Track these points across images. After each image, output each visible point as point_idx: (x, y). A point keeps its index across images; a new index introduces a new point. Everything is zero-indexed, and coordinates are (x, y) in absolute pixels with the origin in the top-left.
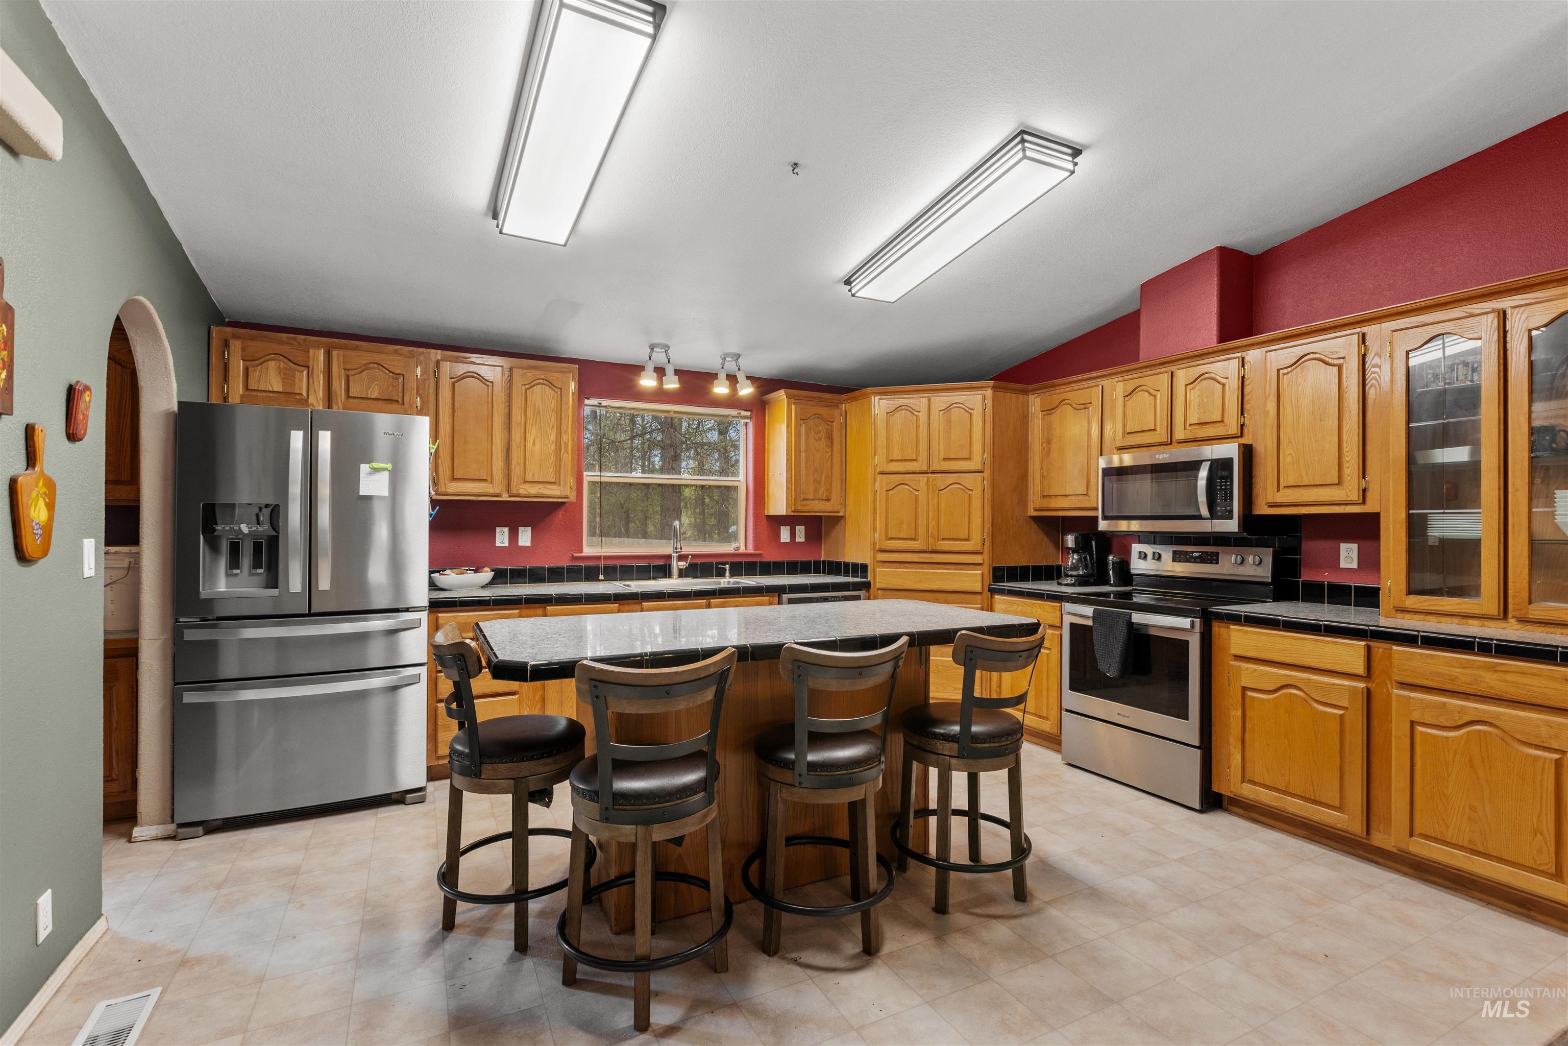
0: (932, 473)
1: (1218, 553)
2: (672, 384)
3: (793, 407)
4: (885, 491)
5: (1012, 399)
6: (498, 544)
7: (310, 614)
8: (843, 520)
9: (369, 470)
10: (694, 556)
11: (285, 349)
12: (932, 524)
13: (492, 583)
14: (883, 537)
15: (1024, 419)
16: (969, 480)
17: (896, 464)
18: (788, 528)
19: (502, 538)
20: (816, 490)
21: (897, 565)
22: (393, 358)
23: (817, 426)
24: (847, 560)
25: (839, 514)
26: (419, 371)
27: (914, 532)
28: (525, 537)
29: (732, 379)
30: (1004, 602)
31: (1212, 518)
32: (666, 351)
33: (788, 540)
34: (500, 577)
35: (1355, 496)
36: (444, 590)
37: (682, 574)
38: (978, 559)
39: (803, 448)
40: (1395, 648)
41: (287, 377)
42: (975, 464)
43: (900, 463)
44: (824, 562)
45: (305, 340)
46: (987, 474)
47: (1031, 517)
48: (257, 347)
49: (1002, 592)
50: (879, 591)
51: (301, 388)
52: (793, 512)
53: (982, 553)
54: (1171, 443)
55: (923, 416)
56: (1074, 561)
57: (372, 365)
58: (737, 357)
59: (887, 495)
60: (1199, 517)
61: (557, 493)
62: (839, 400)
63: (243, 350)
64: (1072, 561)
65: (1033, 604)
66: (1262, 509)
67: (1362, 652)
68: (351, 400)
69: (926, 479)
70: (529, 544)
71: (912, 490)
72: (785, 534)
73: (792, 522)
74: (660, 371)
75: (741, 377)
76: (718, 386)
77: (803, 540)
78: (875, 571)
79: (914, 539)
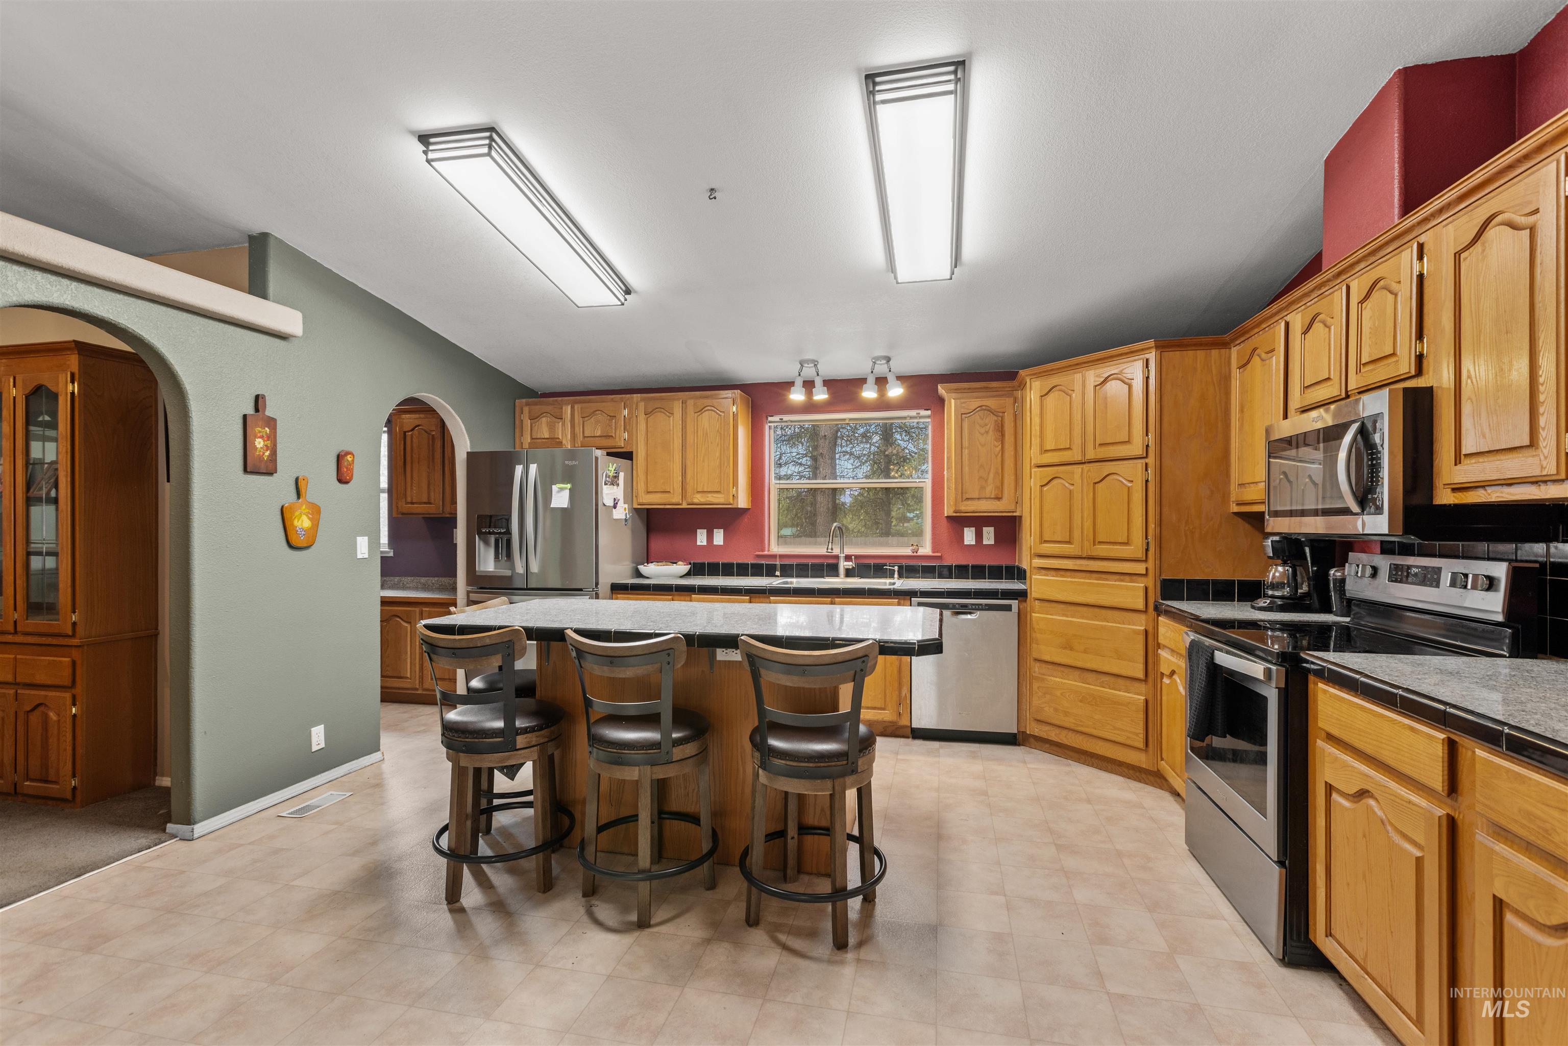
0: (1088, 462)
1: (1440, 569)
2: (821, 396)
3: (953, 401)
4: (1038, 487)
6: (699, 543)
7: (527, 589)
9: (557, 489)
10: (857, 557)
11: (549, 408)
12: (1088, 524)
13: (688, 574)
14: (1038, 540)
16: (1131, 469)
17: (1049, 454)
18: (973, 529)
19: (701, 538)
20: (983, 488)
22: (607, 404)
23: (983, 419)
25: (1015, 514)
26: (626, 412)
27: (1068, 534)
28: (719, 538)
29: (881, 382)
31: (1361, 513)
32: (815, 365)
33: (973, 543)
34: (697, 570)
36: (648, 578)
37: (849, 573)
38: (1140, 568)
39: (966, 443)
41: (552, 428)
42: (1137, 448)
43: (1055, 453)
45: (562, 400)
46: (1151, 460)
47: (1233, 513)
48: (537, 409)
49: (1170, 613)
50: (1036, 601)
51: (558, 435)
53: (1146, 561)
54: (1347, 397)
55: (1077, 396)
56: (1277, 574)
57: (597, 412)
58: (888, 359)
59: (1041, 491)
60: (1346, 511)
61: (722, 500)
62: (1014, 387)
63: (529, 412)
64: (1274, 574)
66: (1444, 497)
67: (1439, 750)
68: (586, 439)
69: (1080, 470)
70: (722, 543)
71: (1067, 485)
72: (969, 536)
73: (978, 522)
74: (809, 385)
75: (891, 378)
76: (866, 390)
77: (992, 542)
78: (1031, 578)
79: (1069, 542)
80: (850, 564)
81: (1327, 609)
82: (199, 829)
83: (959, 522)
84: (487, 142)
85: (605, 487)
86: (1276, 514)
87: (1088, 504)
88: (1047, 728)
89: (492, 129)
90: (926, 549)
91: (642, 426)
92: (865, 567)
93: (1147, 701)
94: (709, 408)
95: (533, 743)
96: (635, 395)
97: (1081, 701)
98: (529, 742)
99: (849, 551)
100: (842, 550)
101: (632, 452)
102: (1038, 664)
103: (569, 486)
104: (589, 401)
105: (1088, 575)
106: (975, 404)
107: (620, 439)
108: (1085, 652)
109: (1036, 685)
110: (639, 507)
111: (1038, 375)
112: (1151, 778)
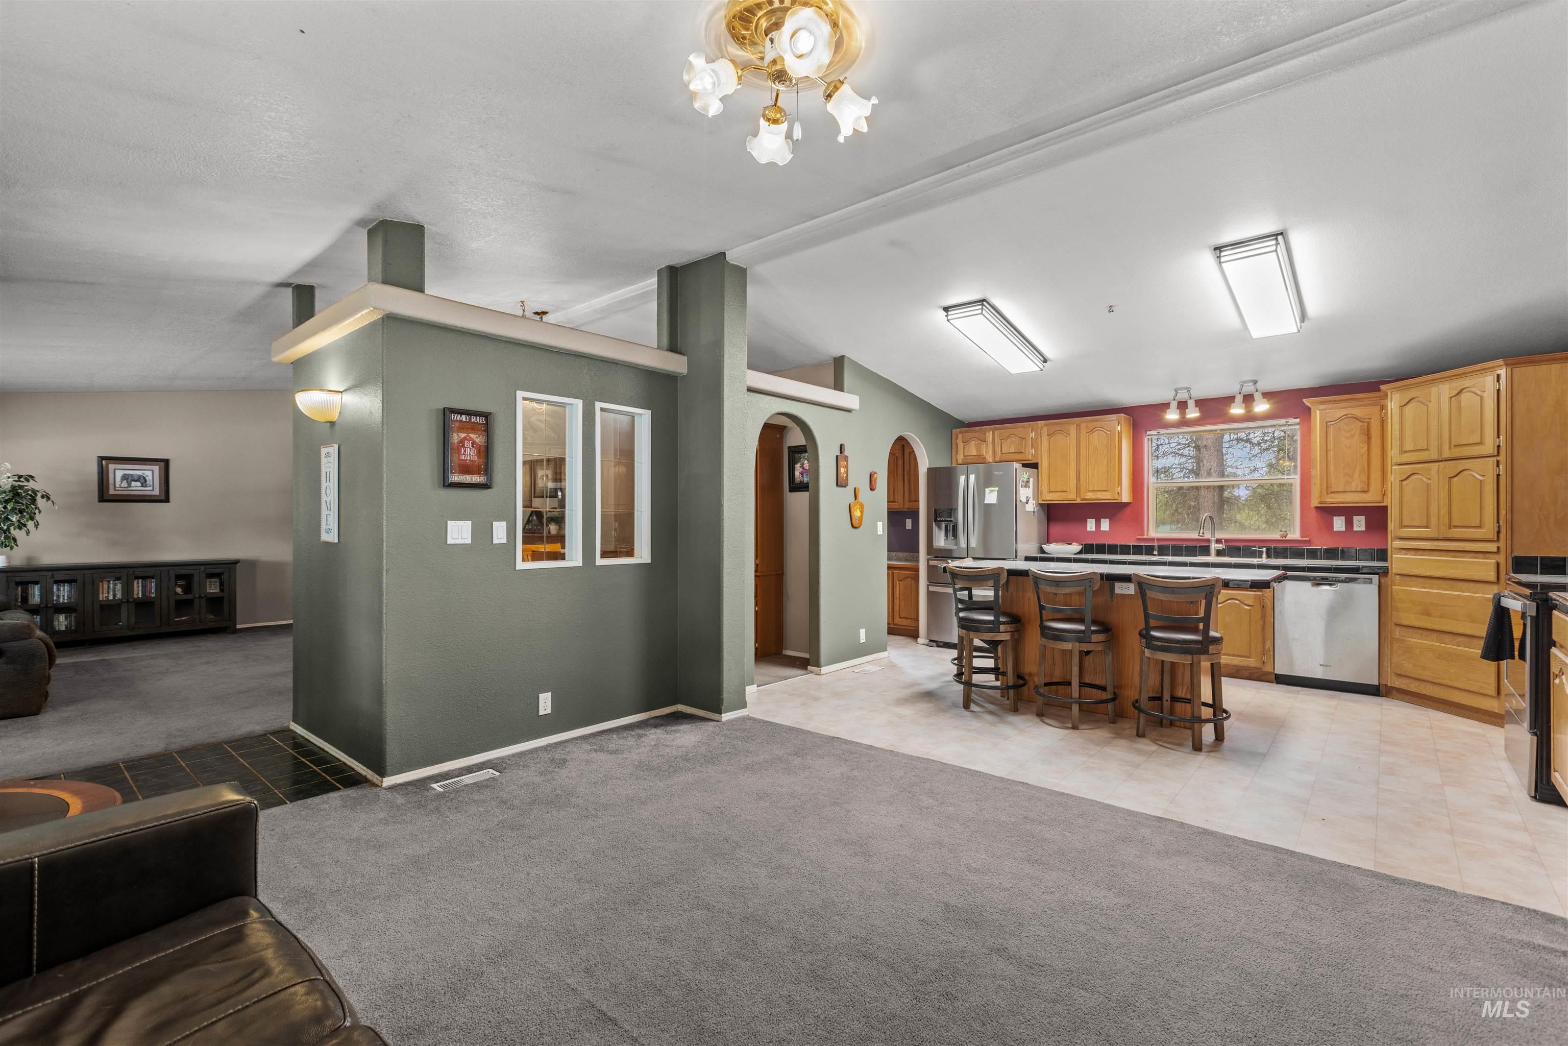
0: (1443, 461)
2: (1193, 413)
4: (1398, 481)
6: (1088, 529)
9: (989, 491)
10: (1227, 541)
11: (976, 435)
12: (1444, 511)
13: (1080, 552)
14: (1400, 526)
16: (1483, 466)
17: (1408, 454)
18: (1343, 518)
19: (1091, 525)
20: (1348, 483)
22: (1019, 429)
23: (1348, 426)
26: (1033, 435)
27: (1425, 520)
28: (1105, 525)
32: (1188, 391)
33: (1343, 529)
34: (1088, 549)
36: (1048, 554)
37: (1219, 553)
38: (1493, 547)
39: (1331, 445)
41: (978, 448)
42: (1490, 449)
43: (1414, 454)
45: (986, 427)
46: (1502, 458)
48: (968, 435)
50: (1397, 576)
51: (983, 453)
53: (1498, 541)
55: (1434, 405)
57: (1011, 436)
58: (1255, 382)
59: (1401, 486)
61: (1109, 497)
62: (1377, 398)
63: (962, 438)
69: (1437, 467)
70: (1108, 529)
71: (1425, 479)
72: (1339, 524)
73: (1348, 512)
74: (1182, 405)
75: (1258, 396)
76: (1233, 408)
77: (1363, 528)
78: (1392, 557)
79: (1426, 527)
80: (1220, 546)
82: (824, 670)
83: (1328, 512)
84: (980, 307)
85: (1021, 489)
87: (1444, 494)
88: (1407, 681)
89: (984, 300)
90: (1295, 534)
91: (1045, 444)
92: (1233, 548)
94: (1098, 429)
95: (1008, 630)
96: (1040, 422)
97: (1437, 658)
98: (1006, 629)
99: (1218, 535)
100: (1213, 535)
101: (1038, 463)
102: (1398, 629)
103: (997, 489)
104: (1006, 428)
105: (1445, 553)
106: (1340, 413)
107: (1029, 454)
108: (1441, 617)
109: (1395, 646)
110: (1043, 502)
111: (1398, 389)
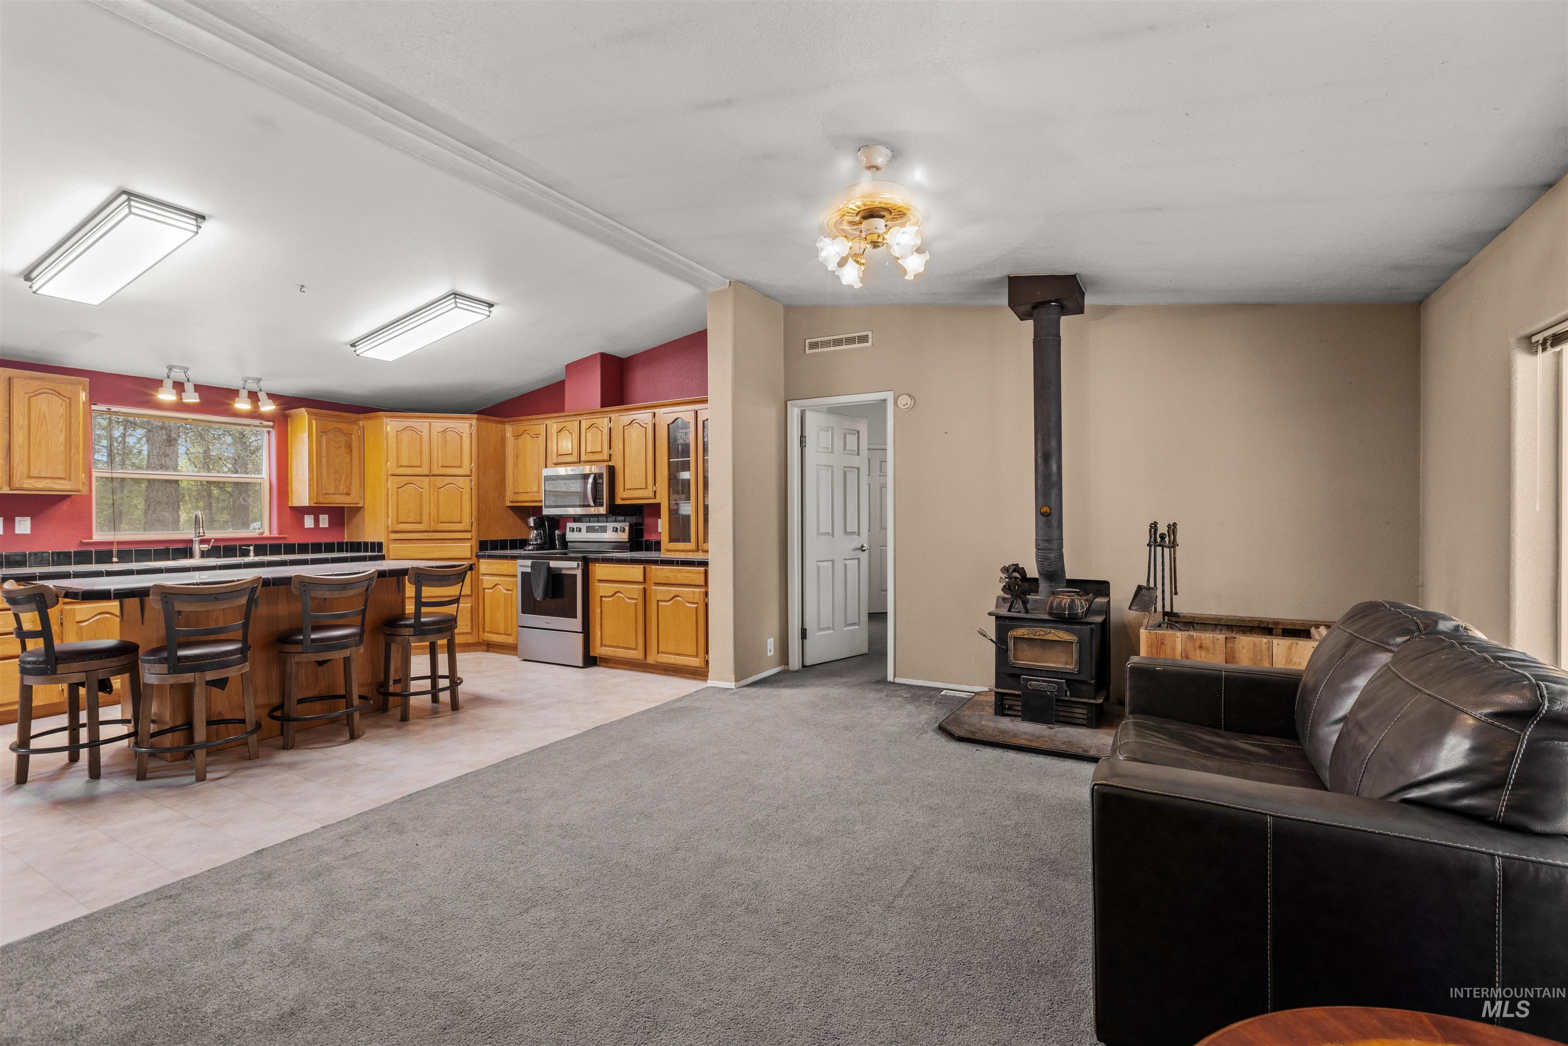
0: (434, 476)
1: (608, 527)
2: (192, 398)
3: (314, 422)
4: (395, 489)
5: (492, 427)
8: (362, 510)
10: (216, 540)
12: (433, 512)
14: (395, 522)
15: (503, 440)
16: (460, 482)
17: (404, 468)
18: (312, 516)
20: (337, 487)
21: (407, 542)
23: (337, 437)
24: (366, 540)
25: (359, 505)
27: (419, 517)
28: (23, 526)
29: (253, 396)
30: (486, 564)
31: (595, 506)
32: (185, 372)
33: (312, 526)
35: (651, 495)
37: (204, 554)
38: (468, 535)
39: (324, 453)
40: (653, 567)
42: (465, 470)
43: (408, 468)
44: (347, 543)
46: (474, 477)
47: (508, 507)
49: (484, 557)
52: (315, 503)
53: (471, 531)
54: (580, 462)
55: (425, 435)
56: (534, 535)
58: (260, 380)
59: (397, 492)
60: (589, 506)
61: (66, 487)
64: (532, 535)
65: (502, 563)
66: (619, 502)
67: (642, 570)
69: (428, 480)
70: (29, 532)
71: (417, 488)
72: (309, 522)
73: (316, 511)
74: (178, 387)
75: (264, 396)
76: (238, 403)
77: (326, 525)
78: (387, 547)
79: (419, 523)
80: (205, 547)
81: (555, 548)
86: (547, 507)
87: (433, 500)
92: (223, 548)
93: (472, 606)
94: (47, 390)
99: (206, 535)
100: (198, 534)
105: (432, 541)
106: (331, 425)
111: (393, 418)
112: (471, 648)
